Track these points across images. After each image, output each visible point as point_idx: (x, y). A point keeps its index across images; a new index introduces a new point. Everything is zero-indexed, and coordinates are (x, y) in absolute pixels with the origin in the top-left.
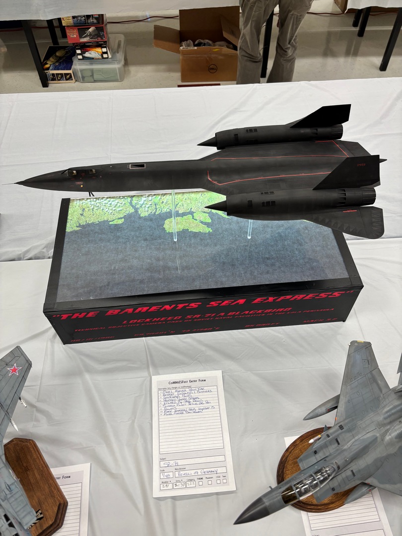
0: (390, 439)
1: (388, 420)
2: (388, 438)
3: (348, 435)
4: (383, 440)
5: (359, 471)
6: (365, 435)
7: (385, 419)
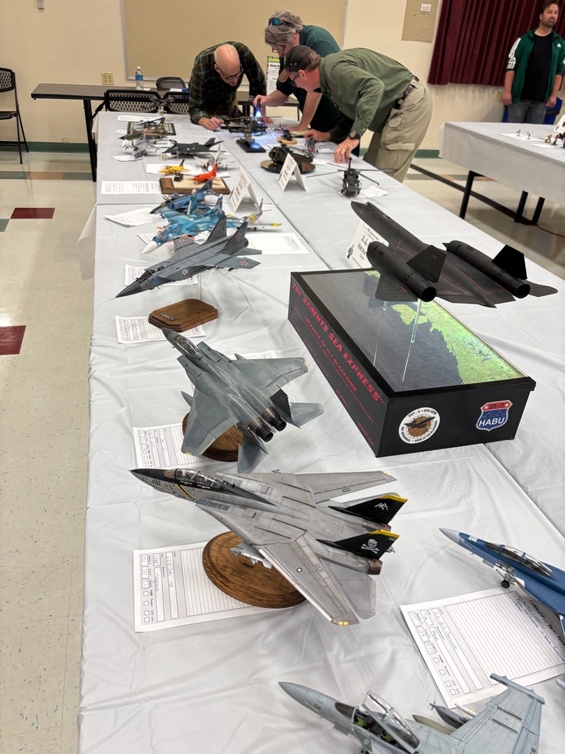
0: (230, 397)
1: (244, 393)
2: (230, 395)
3: (226, 366)
4: (228, 392)
5: (201, 379)
6: (228, 378)
7: (245, 390)
